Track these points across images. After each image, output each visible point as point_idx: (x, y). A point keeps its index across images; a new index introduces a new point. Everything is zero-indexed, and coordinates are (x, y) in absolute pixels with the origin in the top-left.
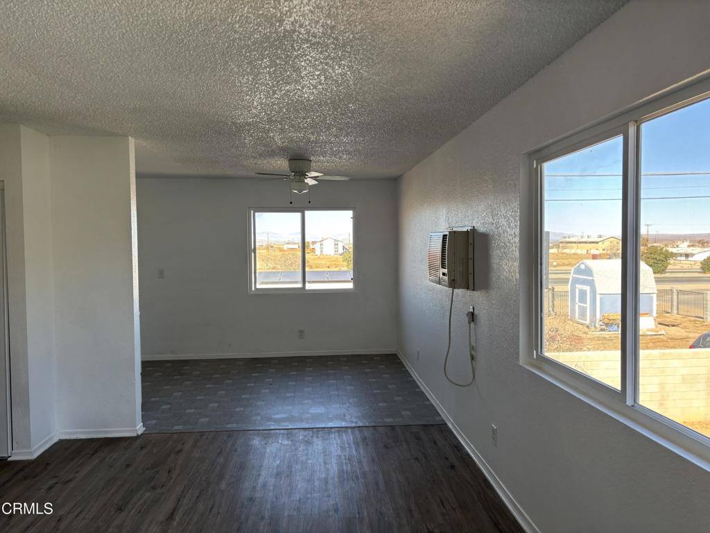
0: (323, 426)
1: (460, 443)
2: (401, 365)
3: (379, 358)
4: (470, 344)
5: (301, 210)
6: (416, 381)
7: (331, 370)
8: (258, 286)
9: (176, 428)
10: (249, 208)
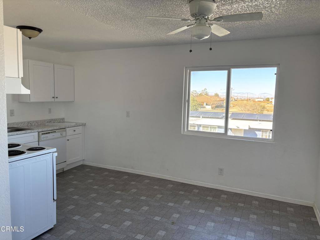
8: (191, 129)
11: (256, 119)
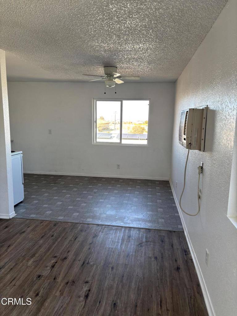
0: (109, 224)
1: (188, 248)
2: (169, 188)
3: (158, 182)
4: (199, 188)
5: (121, 100)
6: (175, 199)
7: (130, 187)
8: (98, 140)
9: (32, 216)
10: (93, 98)
11: (137, 138)
